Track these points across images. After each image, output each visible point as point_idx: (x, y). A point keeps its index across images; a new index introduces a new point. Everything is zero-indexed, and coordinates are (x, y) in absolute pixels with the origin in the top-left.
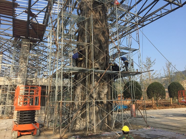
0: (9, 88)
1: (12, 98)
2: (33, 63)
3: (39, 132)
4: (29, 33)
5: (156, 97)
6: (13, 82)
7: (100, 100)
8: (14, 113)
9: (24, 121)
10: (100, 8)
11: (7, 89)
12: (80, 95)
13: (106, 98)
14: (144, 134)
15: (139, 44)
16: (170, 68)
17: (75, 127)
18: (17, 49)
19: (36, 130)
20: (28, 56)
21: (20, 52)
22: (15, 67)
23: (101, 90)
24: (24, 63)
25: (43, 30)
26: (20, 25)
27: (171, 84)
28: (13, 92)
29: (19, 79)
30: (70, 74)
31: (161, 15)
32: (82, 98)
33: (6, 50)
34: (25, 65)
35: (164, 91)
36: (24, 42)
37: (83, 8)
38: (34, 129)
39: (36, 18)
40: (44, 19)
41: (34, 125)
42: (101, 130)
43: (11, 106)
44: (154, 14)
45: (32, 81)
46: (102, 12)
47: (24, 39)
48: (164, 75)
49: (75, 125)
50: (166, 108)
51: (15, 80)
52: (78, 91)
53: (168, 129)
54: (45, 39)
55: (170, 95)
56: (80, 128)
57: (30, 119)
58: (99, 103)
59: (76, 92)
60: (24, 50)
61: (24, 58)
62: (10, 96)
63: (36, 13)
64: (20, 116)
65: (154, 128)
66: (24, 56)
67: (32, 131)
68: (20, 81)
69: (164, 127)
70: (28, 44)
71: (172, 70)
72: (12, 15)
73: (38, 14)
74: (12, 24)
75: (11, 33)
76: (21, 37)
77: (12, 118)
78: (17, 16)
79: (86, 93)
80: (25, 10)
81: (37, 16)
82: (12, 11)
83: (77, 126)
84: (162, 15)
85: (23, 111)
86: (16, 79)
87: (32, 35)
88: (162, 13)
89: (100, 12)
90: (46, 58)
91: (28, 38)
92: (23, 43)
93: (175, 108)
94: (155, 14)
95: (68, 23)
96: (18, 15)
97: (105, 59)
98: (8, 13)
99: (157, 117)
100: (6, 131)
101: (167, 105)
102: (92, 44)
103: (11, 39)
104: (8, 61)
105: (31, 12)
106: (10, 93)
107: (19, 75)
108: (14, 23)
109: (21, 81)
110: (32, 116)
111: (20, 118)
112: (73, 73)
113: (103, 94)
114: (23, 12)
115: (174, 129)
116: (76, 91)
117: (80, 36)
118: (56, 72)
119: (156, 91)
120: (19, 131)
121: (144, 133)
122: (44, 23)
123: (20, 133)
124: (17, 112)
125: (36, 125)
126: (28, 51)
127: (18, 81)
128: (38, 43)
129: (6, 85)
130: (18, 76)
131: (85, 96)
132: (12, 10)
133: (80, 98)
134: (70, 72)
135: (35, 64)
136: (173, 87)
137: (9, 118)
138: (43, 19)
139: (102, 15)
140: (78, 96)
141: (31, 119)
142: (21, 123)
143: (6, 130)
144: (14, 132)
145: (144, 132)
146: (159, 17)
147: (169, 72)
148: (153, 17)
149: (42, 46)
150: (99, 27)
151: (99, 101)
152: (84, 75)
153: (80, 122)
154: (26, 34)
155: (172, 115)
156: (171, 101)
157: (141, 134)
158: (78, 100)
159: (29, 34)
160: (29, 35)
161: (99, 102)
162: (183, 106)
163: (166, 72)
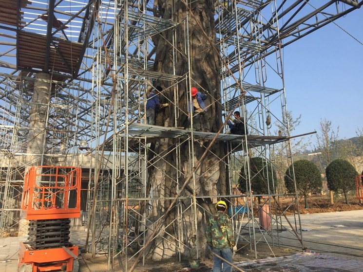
0: (9, 173)
1: (16, 193)
2: (58, 124)
3: (78, 265)
4: (50, 62)
5: (303, 189)
6: (18, 162)
7: (204, 195)
8: (20, 224)
9: (46, 242)
10: (201, 3)
11: (5, 176)
12: (162, 185)
13: (216, 192)
14: (303, 267)
15: (282, 78)
16: (328, 133)
17: (153, 252)
18: (24, 94)
19: (71, 261)
20: (48, 108)
21: (31, 101)
22: (21, 130)
23: (206, 175)
24: (39, 123)
25: (79, 54)
26: (33, 44)
27: (332, 163)
28: (18, 181)
29: (30, 155)
30: (143, 140)
31: (316, 26)
32: (168, 192)
33: (3, 97)
34: (41, 126)
35: (320, 177)
36: (40, 80)
37: (166, 6)
38: (68, 260)
39: (65, 31)
40: (81, 33)
41: (68, 250)
42: (209, 258)
43: (12, 210)
44: (302, 23)
45: (56, 158)
46: (206, 13)
47: (39, 74)
48: (316, 146)
49: (152, 250)
50: (323, 212)
51: (21, 157)
52: (159, 177)
53: (346, 254)
54: (82, 73)
55: (330, 186)
56: (163, 254)
57: (59, 238)
58: (203, 202)
59: (153, 180)
60: (39, 97)
61: (39, 111)
62: (11, 189)
63: (63, 20)
64: (38, 231)
65: (319, 254)
66: (39, 107)
67: (64, 264)
68: (32, 159)
69: (337, 250)
70: (48, 85)
71: (333, 136)
72: (16, 24)
73: (67, 23)
74: (14, 42)
75: (13, 62)
76: (33, 69)
77: (17, 235)
78: (26, 26)
79: (176, 181)
80: (41, 15)
81: (67, 27)
82: (15, 14)
83: (157, 250)
84: (319, 25)
85: (44, 221)
86: (24, 155)
87: (57, 65)
88: (319, 21)
89: (201, 13)
90: (83, 114)
91: (48, 72)
92: (37, 81)
93: (340, 211)
94: (304, 23)
95: (135, 35)
96: (28, 24)
97: (214, 111)
98: (7, 20)
99: (313, 230)
100: (5, 264)
101: (324, 206)
102: (188, 78)
103: (13, 74)
104: (7, 120)
105: (55, 19)
106: (12, 184)
107: (31, 148)
108: (20, 39)
109: (34, 160)
110: (62, 231)
111: (37, 237)
112: (147, 139)
113: (211, 183)
114: (39, 18)
115: (359, 254)
116: (154, 177)
117: (160, 63)
118: (112, 137)
119: (303, 177)
120: (36, 264)
121: (301, 265)
122: (82, 41)
123: (37, 268)
124: (29, 222)
125: (71, 250)
126: (48, 98)
127: (28, 159)
128: (69, 82)
129: (3, 168)
130: (28, 149)
131: (174, 188)
132: (15, 12)
133: (162, 192)
134: (142, 138)
135: (61, 125)
136: (335, 170)
137: (10, 236)
138: (79, 32)
139: (205, 19)
140: (159, 187)
141: (62, 237)
142: (39, 246)
143: (5, 261)
144: (24, 265)
145: (300, 262)
146: (313, 28)
147: (326, 139)
148: (300, 29)
149: (77, 89)
150: (199, 45)
151: (203, 197)
152: (171, 143)
153: (164, 242)
154: (44, 64)
155: (341, 226)
156: (332, 197)
157: (296, 265)
158: (159, 196)
159: (51, 64)
160: (49, 65)
161: (203, 200)
162: (356, 207)
163: (320, 140)
